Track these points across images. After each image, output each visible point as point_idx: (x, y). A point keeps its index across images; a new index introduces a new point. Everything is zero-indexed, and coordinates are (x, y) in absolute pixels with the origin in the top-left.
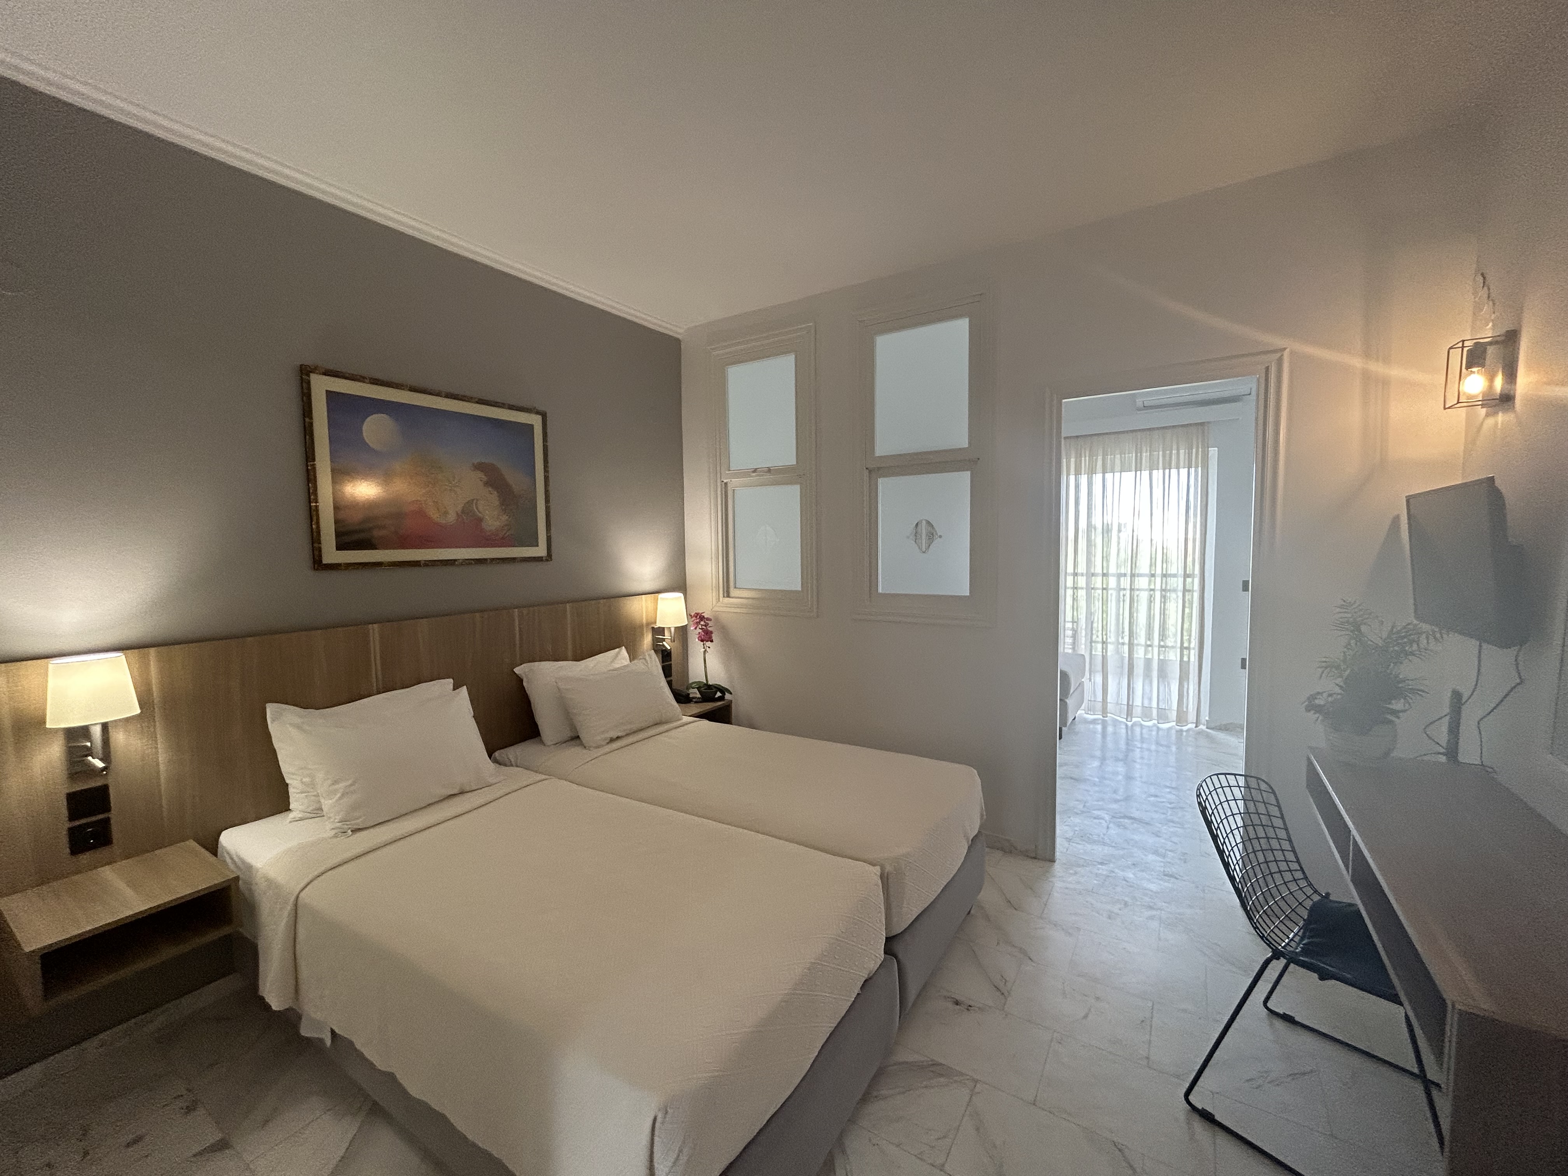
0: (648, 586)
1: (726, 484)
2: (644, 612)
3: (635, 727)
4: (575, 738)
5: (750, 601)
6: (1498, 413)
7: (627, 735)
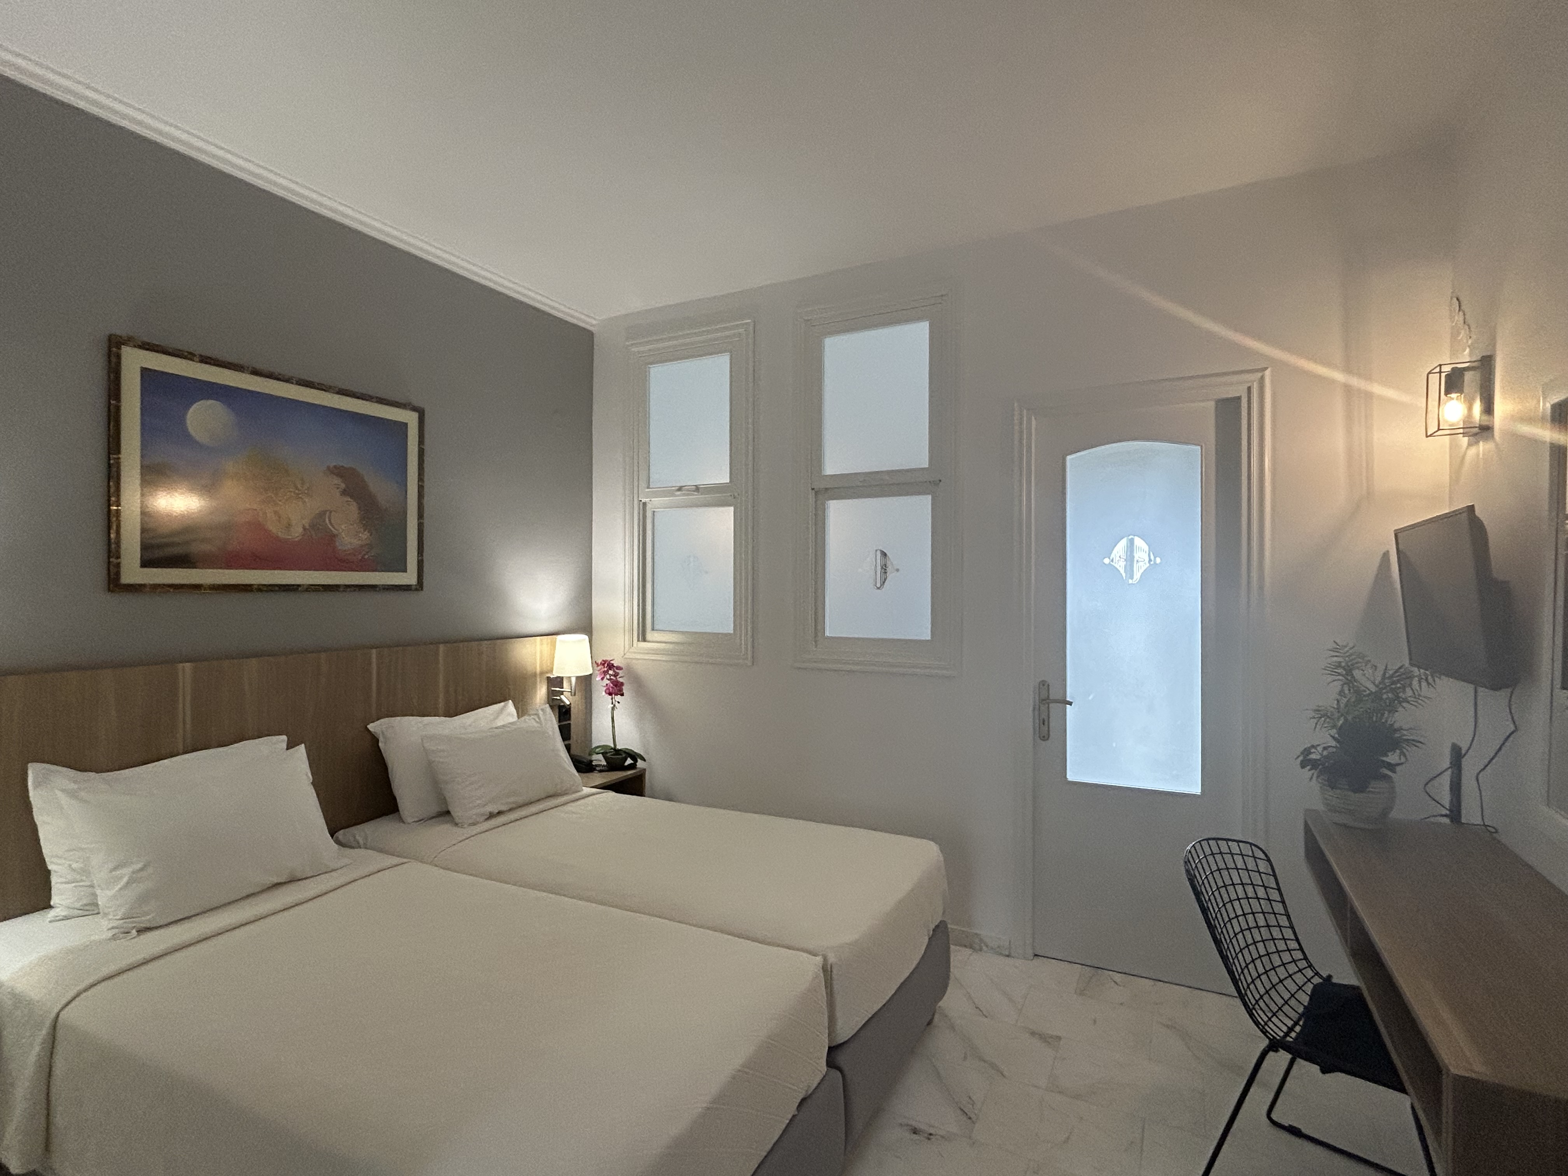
0: (544, 627)
1: (645, 504)
2: (538, 658)
3: (520, 800)
4: (445, 814)
5: (671, 646)
6: (1479, 442)
7: (511, 810)
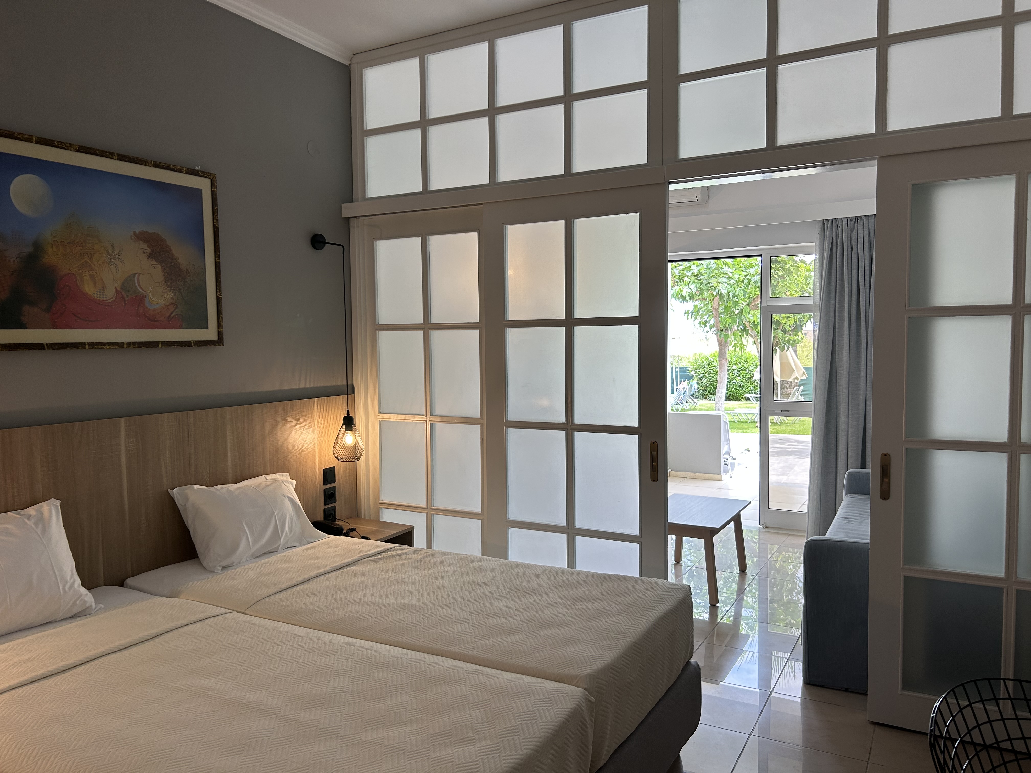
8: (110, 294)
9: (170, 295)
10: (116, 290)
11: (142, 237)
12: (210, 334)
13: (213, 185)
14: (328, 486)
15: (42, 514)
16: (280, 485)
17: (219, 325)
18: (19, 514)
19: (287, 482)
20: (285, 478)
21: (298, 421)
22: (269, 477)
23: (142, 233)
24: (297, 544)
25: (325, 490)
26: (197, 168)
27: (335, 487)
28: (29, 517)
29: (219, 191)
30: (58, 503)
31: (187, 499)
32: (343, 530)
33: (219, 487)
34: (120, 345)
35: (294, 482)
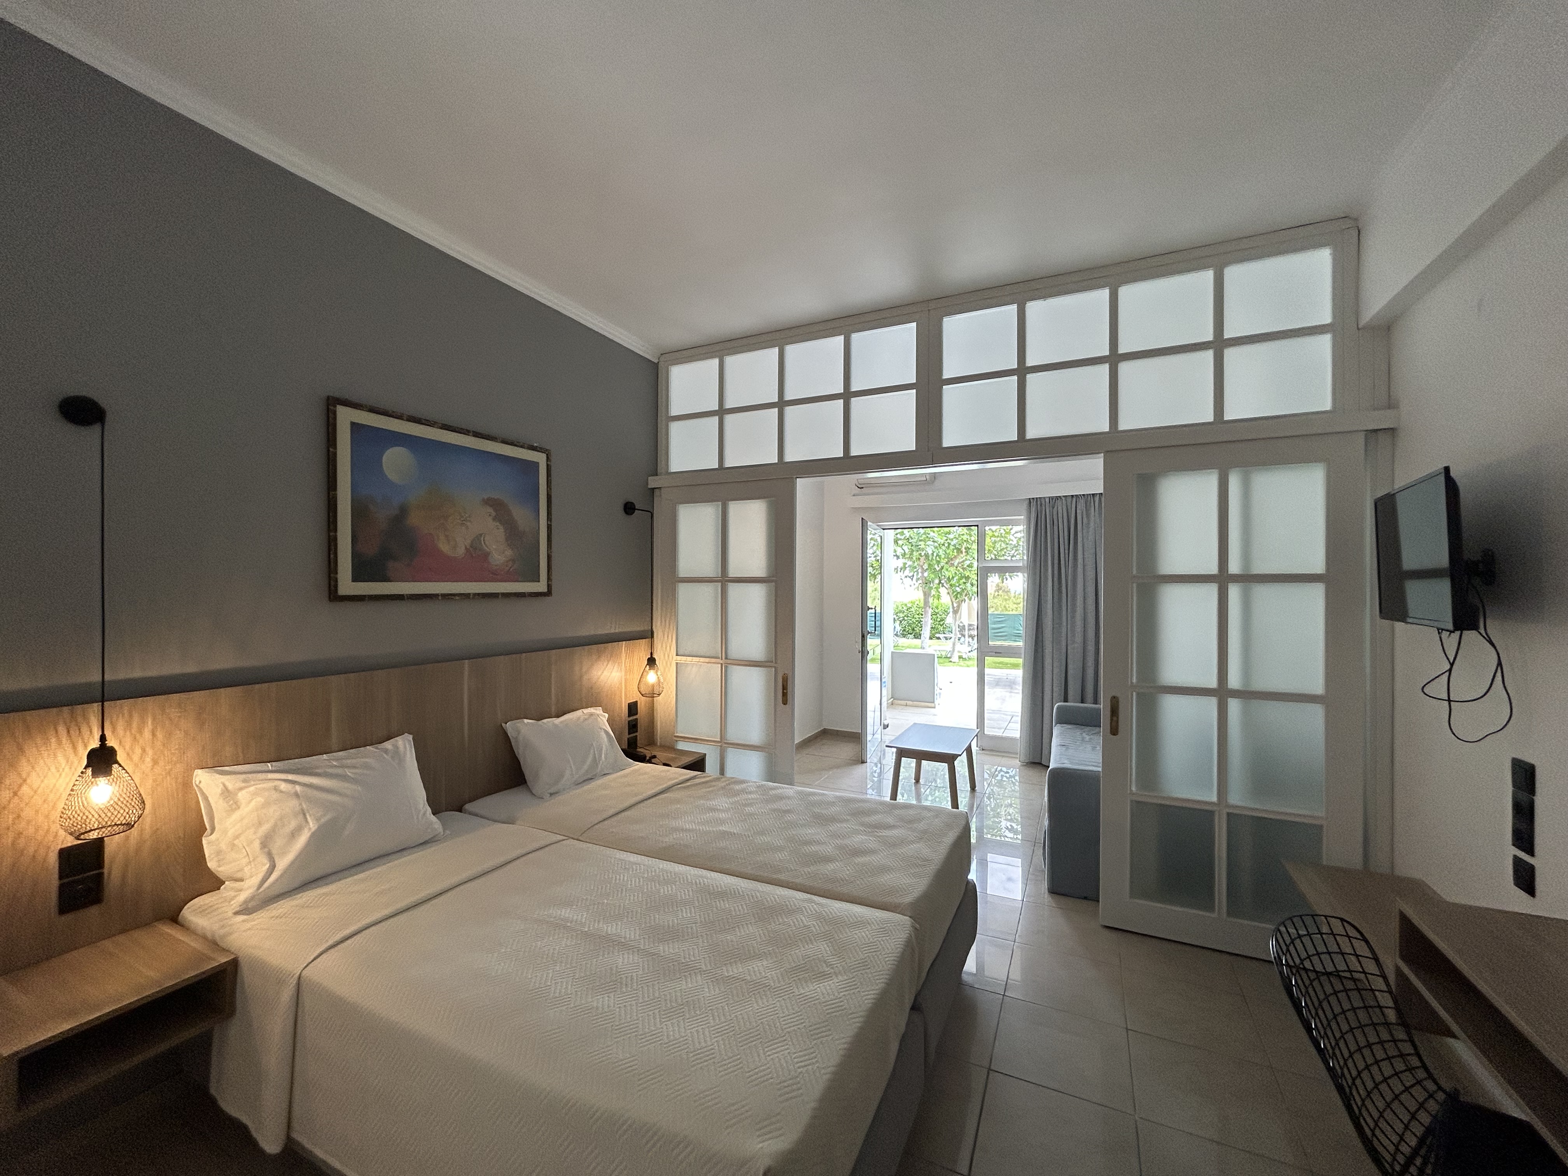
8: (461, 551)
9: (509, 553)
10: (466, 548)
11: (489, 502)
12: (541, 587)
13: (548, 459)
14: (631, 718)
15: (398, 748)
16: (597, 719)
17: (549, 579)
18: (377, 748)
19: (602, 715)
20: (598, 712)
21: (608, 661)
22: (586, 711)
23: (489, 499)
24: (611, 771)
25: (629, 722)
26: (535, 445)
27: (637, 719)
28: (386, 751)
29: (552, 464)
30: (410, 737)
31: (519, 732)
32: (646, 757)
33: (545, 721)
34: (466, 596)
35: (607, 715)
